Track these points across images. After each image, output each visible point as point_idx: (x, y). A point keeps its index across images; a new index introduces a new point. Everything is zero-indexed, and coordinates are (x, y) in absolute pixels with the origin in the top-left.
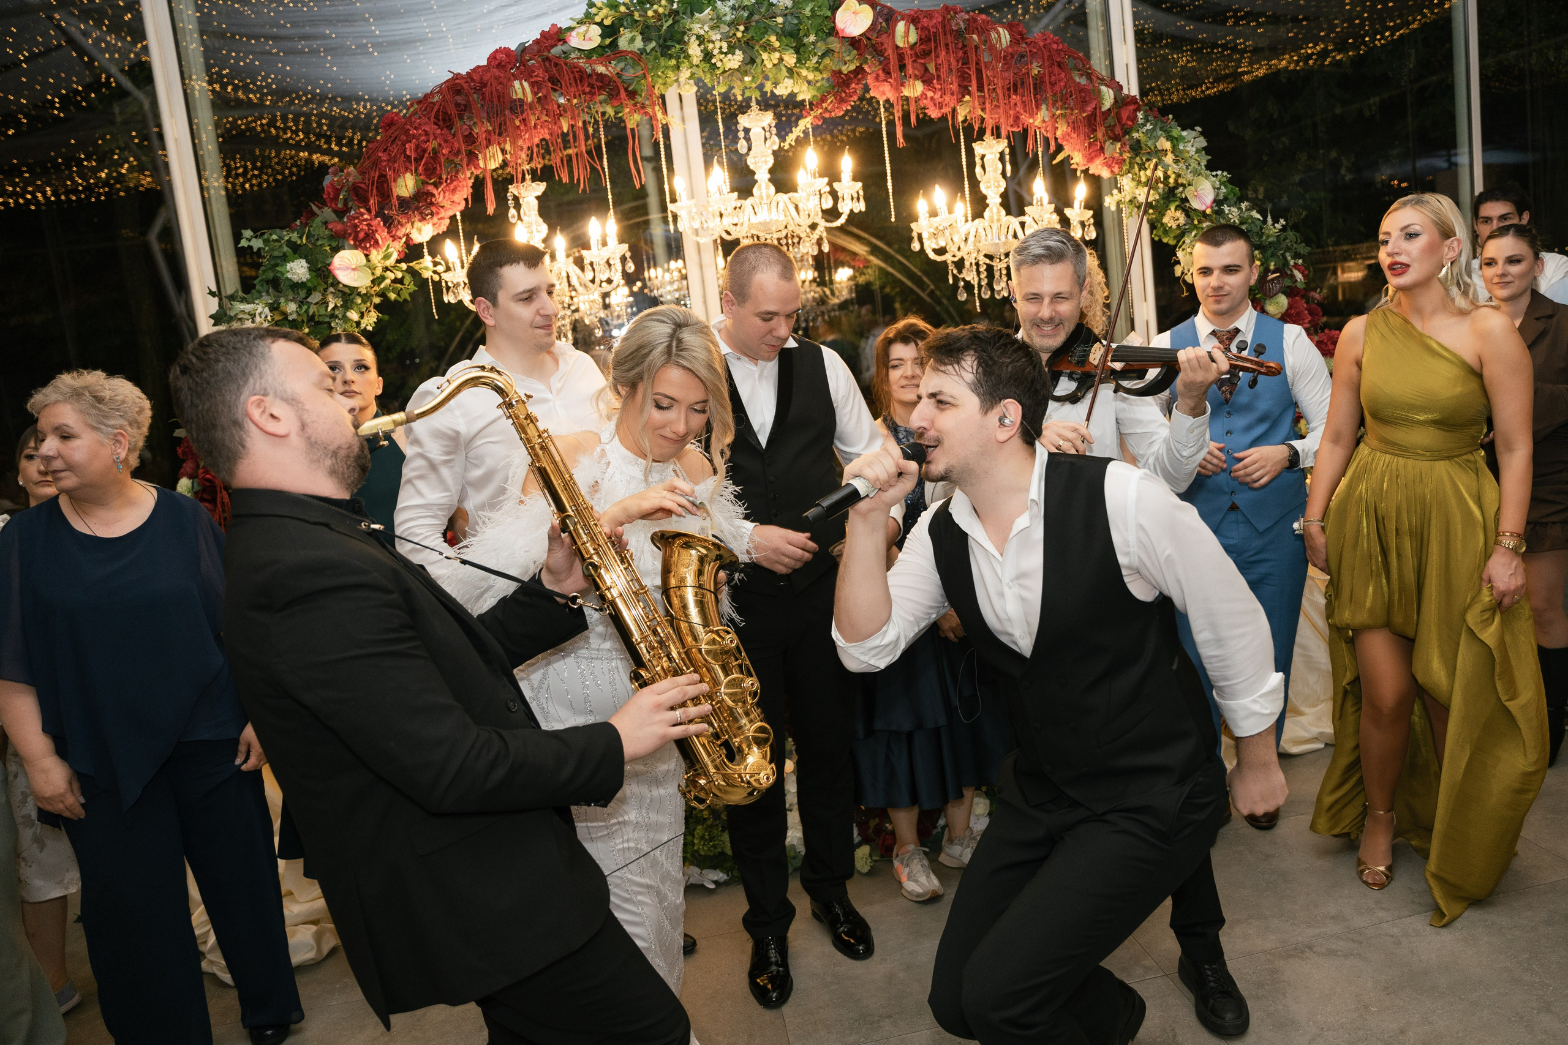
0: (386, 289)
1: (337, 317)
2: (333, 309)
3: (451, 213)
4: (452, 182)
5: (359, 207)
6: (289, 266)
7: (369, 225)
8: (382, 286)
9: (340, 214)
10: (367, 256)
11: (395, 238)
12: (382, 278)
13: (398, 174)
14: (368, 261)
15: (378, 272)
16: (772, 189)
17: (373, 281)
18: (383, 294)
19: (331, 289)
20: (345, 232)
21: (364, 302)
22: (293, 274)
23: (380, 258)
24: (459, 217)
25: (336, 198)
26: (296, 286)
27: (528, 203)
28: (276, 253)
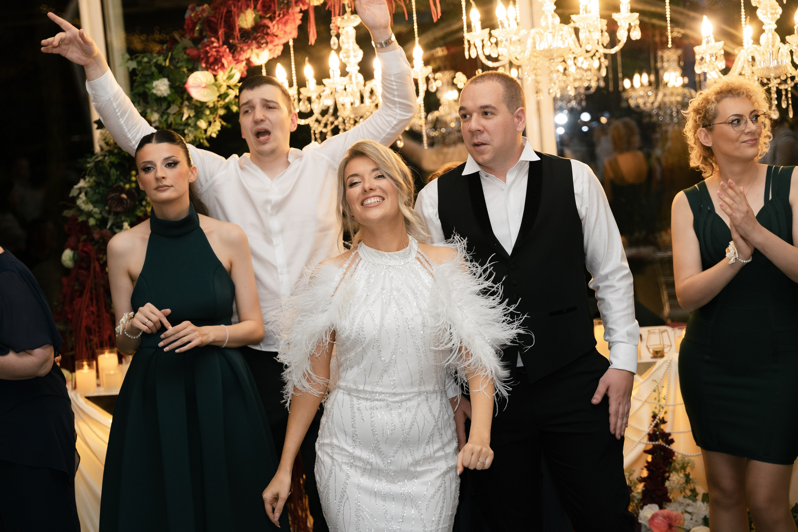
0: (230, 103)
1: (189, 125)
2: (187, 119)
3: (284, 41)
4: (284, 16)
5: (210, 37)
6: (155, 83)
7: (217, 51)
8: (227, 100)
9: (196, 41)
10: (215, 76)
11: (238, 61)
12: (226, 95)
13: (241, 10)
14: (216, 80)
15: (223, 90)
16: (558, 19)
17: (220, 96)
18: (227, 107)
19: (186, 103)
20: (199, 56)
21: (212, 113)
22: (158, 90)
23: (225, 78)
24: (291, 43)
25: (193, 29)
26: (160, 100)
27: (347, 32)
28: (147, 72)
